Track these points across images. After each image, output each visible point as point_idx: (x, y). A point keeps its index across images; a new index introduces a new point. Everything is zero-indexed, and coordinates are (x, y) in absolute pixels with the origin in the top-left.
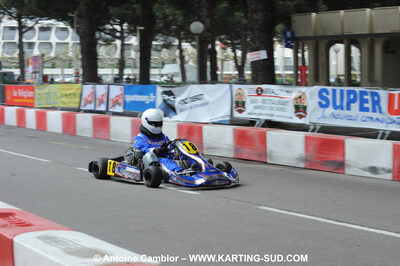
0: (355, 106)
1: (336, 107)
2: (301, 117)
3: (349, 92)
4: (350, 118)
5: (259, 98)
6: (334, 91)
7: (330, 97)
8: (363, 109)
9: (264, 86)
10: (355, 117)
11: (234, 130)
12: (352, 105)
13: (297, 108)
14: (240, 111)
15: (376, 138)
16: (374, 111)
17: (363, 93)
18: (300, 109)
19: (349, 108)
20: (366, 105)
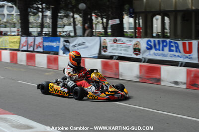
0: (166, 49)
1: (156, 49)
2: (137, 54)
3: (163, 42)
4: (164, 55)
5: (115, 44)
6: (154, 41)
7: (152, 44)
8: (170, 50)
9: (118, 38)
10: (166, 55)
11: (102, 61)
12: (165, 48)
13: (135, 50)
14: (105, 51)
15: (177, 66)
16: (176, 52)
17: (170, 42)
18: (137, 50)
19: (163, 50)
20: (172, 48)
